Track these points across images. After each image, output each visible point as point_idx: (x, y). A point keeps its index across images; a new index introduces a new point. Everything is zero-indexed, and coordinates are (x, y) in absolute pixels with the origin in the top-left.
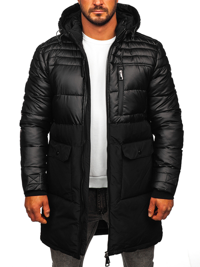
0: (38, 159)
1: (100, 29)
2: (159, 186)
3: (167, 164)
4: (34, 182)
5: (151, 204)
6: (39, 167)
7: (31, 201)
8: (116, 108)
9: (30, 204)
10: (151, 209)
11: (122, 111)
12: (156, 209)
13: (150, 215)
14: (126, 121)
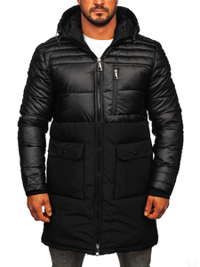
0: (36, 159)
1: (101, 30)
2: (158, 185)
3: (166, 163)
4: (33, 182)
5: (148, 203)
6: (38, 167)
7: (32, 200)
8: (110, 107)
9: (32, 203)
10: (148, 208)
11: (116, 110)
12: (153, 207)
13: (146, 214)
14: (121, 121)
